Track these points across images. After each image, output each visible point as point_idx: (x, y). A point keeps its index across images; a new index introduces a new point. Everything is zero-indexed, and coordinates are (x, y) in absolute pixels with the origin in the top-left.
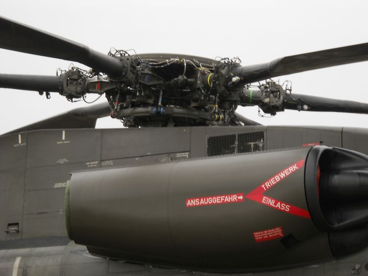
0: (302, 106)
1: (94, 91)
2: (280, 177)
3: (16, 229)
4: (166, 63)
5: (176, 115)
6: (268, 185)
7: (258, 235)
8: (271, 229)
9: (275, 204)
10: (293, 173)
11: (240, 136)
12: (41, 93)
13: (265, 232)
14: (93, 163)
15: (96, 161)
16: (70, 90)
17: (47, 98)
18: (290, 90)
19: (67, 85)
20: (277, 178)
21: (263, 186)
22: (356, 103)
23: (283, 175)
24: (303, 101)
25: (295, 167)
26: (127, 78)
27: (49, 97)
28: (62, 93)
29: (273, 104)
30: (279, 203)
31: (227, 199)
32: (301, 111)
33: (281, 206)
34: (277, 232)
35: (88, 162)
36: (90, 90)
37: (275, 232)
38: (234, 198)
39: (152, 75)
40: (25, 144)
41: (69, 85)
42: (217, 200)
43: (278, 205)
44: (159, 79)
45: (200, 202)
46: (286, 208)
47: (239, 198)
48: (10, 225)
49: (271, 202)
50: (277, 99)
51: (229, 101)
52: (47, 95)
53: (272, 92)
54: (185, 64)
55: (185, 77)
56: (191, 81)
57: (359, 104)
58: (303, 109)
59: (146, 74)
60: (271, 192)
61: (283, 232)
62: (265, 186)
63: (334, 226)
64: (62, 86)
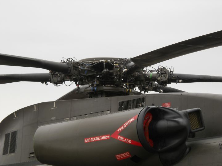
0: (179, 80)
1: (67, 80)
2: (126, 125)
3: (33, 155)
4: (94, 63)
5: (105, 91)
6: (120, 129)
7: (118, 157)
8: (124, 153)
9: (124, 140)
10: (132, 122)
11: (133, 100)
12: (43, 83)
13: (121, 155)
14: (67, 119)
15: (68, 118)
16: (54, 80)
17: (46, 85)
18: (173, 72)
19: (53, 77)
20: (125, 126)
21: (118, 130)
22: (209, 76)
23: (127, 124)
24: (180, 77)
25: (133, 119)
26: (71, 73)
27: (47, 84)
28: (51, 82)
29: (162, 81)
30: (126, 139)
31: (103, 138)
32: (178, 83)
33: (127, 141)
34: (127, 155)
35: (65, 118)
36: (65, 79)
37: (126, 155)
38: (105, 137)
39: (89, 70)
40: (37, 110)
41: (54, 77)
42: (98, 139)
43: (125, 140)
44: (93, 72)
45: (90, 139)
46: (129, 141)
47: (108, 137)
48: (31, 153)
49: (122, 139)
50: (165, 77)
51: (140, 80)
52: (46, 83)
53: (162, 74)
54: (104, 63)
55: (107, 70)
56: (111, 72)
57: (211, 76)
58: (179, 82)
59: (86, 70)
60: (122, 134)
61: (130, 155)
62: (119, 130)
63: (158, 150)
64: (50, 79)
